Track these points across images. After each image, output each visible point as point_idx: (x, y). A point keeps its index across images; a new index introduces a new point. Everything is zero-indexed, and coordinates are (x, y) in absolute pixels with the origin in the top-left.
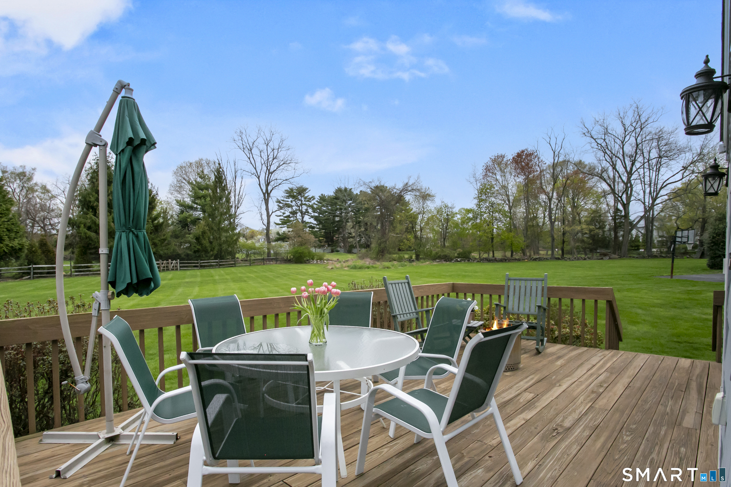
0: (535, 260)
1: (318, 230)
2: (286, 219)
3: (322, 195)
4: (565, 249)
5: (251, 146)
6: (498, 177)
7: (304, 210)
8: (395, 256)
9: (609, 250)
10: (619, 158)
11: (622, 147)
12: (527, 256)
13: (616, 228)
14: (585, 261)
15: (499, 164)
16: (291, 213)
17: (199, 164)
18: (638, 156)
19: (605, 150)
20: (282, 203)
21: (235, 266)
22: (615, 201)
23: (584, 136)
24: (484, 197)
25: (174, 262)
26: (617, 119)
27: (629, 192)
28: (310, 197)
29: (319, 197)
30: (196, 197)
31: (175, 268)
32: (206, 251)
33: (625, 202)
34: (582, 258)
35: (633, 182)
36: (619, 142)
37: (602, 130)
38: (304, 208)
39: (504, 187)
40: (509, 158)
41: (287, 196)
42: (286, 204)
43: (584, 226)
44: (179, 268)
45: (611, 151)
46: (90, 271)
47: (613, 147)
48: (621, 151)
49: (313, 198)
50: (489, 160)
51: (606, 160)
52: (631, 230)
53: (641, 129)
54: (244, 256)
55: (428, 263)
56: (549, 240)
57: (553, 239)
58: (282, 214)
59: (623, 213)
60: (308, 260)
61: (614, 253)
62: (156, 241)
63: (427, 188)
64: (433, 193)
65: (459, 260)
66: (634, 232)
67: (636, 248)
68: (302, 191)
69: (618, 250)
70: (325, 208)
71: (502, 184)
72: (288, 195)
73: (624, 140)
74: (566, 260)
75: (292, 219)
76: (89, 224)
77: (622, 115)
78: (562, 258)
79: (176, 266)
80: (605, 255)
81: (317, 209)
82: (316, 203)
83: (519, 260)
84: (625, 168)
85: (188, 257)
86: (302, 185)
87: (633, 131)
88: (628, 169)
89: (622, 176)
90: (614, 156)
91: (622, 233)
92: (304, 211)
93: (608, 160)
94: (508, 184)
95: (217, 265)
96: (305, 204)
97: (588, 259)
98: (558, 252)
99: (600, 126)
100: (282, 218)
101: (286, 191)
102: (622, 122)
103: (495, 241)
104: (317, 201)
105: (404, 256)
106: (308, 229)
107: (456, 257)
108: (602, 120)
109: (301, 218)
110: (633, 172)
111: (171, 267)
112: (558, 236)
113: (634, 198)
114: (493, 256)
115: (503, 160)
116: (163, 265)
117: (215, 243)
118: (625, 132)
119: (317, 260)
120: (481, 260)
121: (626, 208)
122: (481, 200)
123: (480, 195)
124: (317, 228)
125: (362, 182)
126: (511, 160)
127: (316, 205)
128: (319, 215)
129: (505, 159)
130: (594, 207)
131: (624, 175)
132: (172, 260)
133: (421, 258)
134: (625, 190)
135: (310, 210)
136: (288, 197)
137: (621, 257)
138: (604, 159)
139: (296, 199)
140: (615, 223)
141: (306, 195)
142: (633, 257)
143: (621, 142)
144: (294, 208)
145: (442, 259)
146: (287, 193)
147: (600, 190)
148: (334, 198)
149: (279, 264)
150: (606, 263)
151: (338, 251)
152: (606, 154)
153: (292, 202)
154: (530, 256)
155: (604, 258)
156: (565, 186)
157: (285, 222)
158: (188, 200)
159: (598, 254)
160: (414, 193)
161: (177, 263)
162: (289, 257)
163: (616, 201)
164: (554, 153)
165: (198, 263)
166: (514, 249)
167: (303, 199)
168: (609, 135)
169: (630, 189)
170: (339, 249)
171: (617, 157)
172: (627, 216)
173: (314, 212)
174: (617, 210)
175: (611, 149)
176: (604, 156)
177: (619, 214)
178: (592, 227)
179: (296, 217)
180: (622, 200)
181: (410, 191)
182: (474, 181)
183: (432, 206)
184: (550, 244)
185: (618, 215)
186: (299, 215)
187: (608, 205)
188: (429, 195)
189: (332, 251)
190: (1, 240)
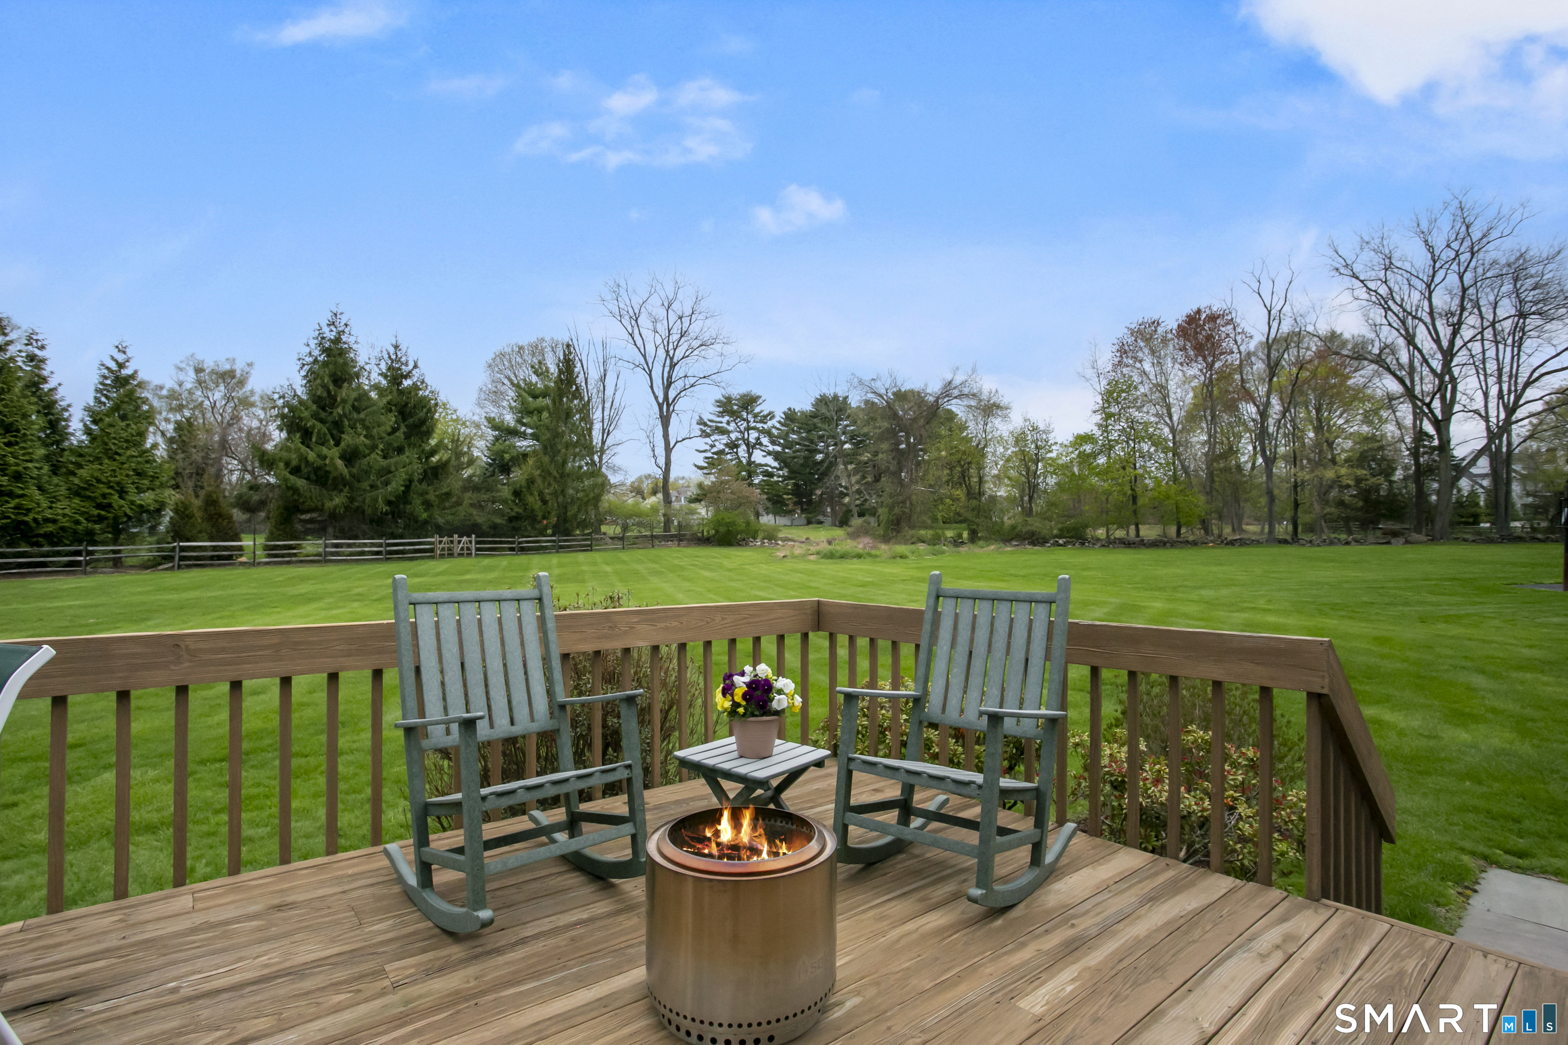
0: (1232, 543)
1: (780, 479)
2: (716, 457)
3: (789, 409)
4: (1299, 521)
5: (637, 311)
6: (1147, 366)
7: (752, 440)
8: (922, 532)
9: (1403, 522)
10: (1420, 320)
11: (1427, 295)
12: (1213, 534)
13: (1421, 473)
14: (1347, 547)
15: (1148, 340)
16: (727, 445)
17: (537, 349)
18: (1466, 314)
19: (1386, 302)
20: (710, 427)
21: (591, 550)
22: (1415, 414)
23: (1338, 274)
24: (1114, 409)
25: (465, 539)
26: (1414, 235)
27: (1448, 396)
28: (765, 413)
29: (784, 413)
30: (524, 412)
31: (465, 552)
32: (533, 518)
33: (1440, 418)
34: (1339, 540)
35: (1456, 371)
36: (1421, 286)
37: (1377, 259)
38: (753, 435)
39: (1162, 388)
40: (1169, 328)
41: (720, 412)
42: (717, 428)
43: (1343, 471)
44: (473, 552)
45: (1401, 306)
46: (295, 555)
47: (1406, 298)
48: (1426, 303)
49: (771, 415)
50: (1126, 331)
51: (1390, 325)
52: (1457, 478)
53: (1473, 254)
54: (618, 530)
55: (992, 547)
56: (1264, 501)
57: (1272, 498)
58: (708, 448)
59: (1436, 443)
60: (744, 540)
61: (1419, 532)
62: (431, 497)
63: (994, 391)
64: (1004, 402)
65: (1061, 542)
66: (1464, 484)
67: (1471, 520)
68: (749, 401)
69: (1427, 525)
70: (795, 436)
71: (1155, 382)
72: (721, 409)
73: (1432, 281)
74: (1304, 545)
75: (729, 457)
76: (294, 463)
77: (1424, 226)
78: (1294, 539)
79: (468, 549)
80: (1395, 534)
81: (779, 437)
82: (778, 425)
83: (1194, 544)
84: (1437, 341)
85: (495, 531)
86: (749, 390)
87: (1454, 259)
88: (1445, 344)
89: (1430, 360)
90: (1410, 317)
91: (1435, 485)
92: (754, 441)
93: (1395, 325)
94: (1167, 381)
95: (553, 547)
96: (754, 428)
97: (1353, 543)
98: (1283, 528)
99: (1372, 253)
100: (709, 455)
101: (717, 401)
102: (1426, 241)
103: (1140, 502)
104: (779, 422)
105: (943, 534)
106: (761, 477)
107: (1056, 536)
108: (1378, 241)
109: (746, 455)
110: (1455, 349)
111: (457, 550)
112: (1282, 493)
113: (1462, 408)
114: (1138, 535)
115: (1156, 331)
116: (442, 546)
117: (552, 504)
118: (1435, 262)
119: (764, 538)
120: (1110, 543)
121: (1443, 429)
122: (1109, 416)
123: (1106, 405)
124: (779, 476)
125: (856, 380)
126: (1174, 332)
127: (778, 429)
128: (783, 449)
129: (1160, 330)
130: (1365, 429)
131: (1436, 357)
132: (461, 536)
133: (980, 539)
134: (1439, 390)
135: (765, 440)
136: (721, 414)
137: (1434, 539)
138: (1384, 321)
139: (737, 417)
140: (1417, 463)
141: (757, 410)
142: (1465, 540)
143: (1424, 286)
144: (733, 436)
145: (1025, 539)
146: (718, 406)
147: (1379, 393)
148: (811, 416)
149: (685, 546)
150: (1397, 551)
151: (820, 523)
152: (1389, 313)
153: (728, 423)
154: (1220, 536)
155: (1393, 541)
156: (1295, 382)
157: (714, 462)
158: (509, 419)
159: (1379, 533)
160: (966, 402)
161: (471, 542)
162: (705, 533)
163: (1418, 415)
164: (1269, 312)
165: (513, 543)
166: (1182, 521)
167: (750, 418)
168: (1396, 270)
169: (1449, 386)
170: (821, 518)
171: (1417, 318)
172: (1445, 446)
173: (773, 443)
174: (1420, 435)
175: (1403, 300)
176: (1386, 317)
177: (1426, 443)
178: (1361, 472)
179: (737, 453)
180: (1431, 411)
181: (956, 397)
182: (1094, 375)
183: (1004, 428)
184: (1266, 510)
185: (1425, 446)
186: (742, 451)
187: (1399, 425)
188: (998, 407)
189: (809, 522)
190: (122, 493)
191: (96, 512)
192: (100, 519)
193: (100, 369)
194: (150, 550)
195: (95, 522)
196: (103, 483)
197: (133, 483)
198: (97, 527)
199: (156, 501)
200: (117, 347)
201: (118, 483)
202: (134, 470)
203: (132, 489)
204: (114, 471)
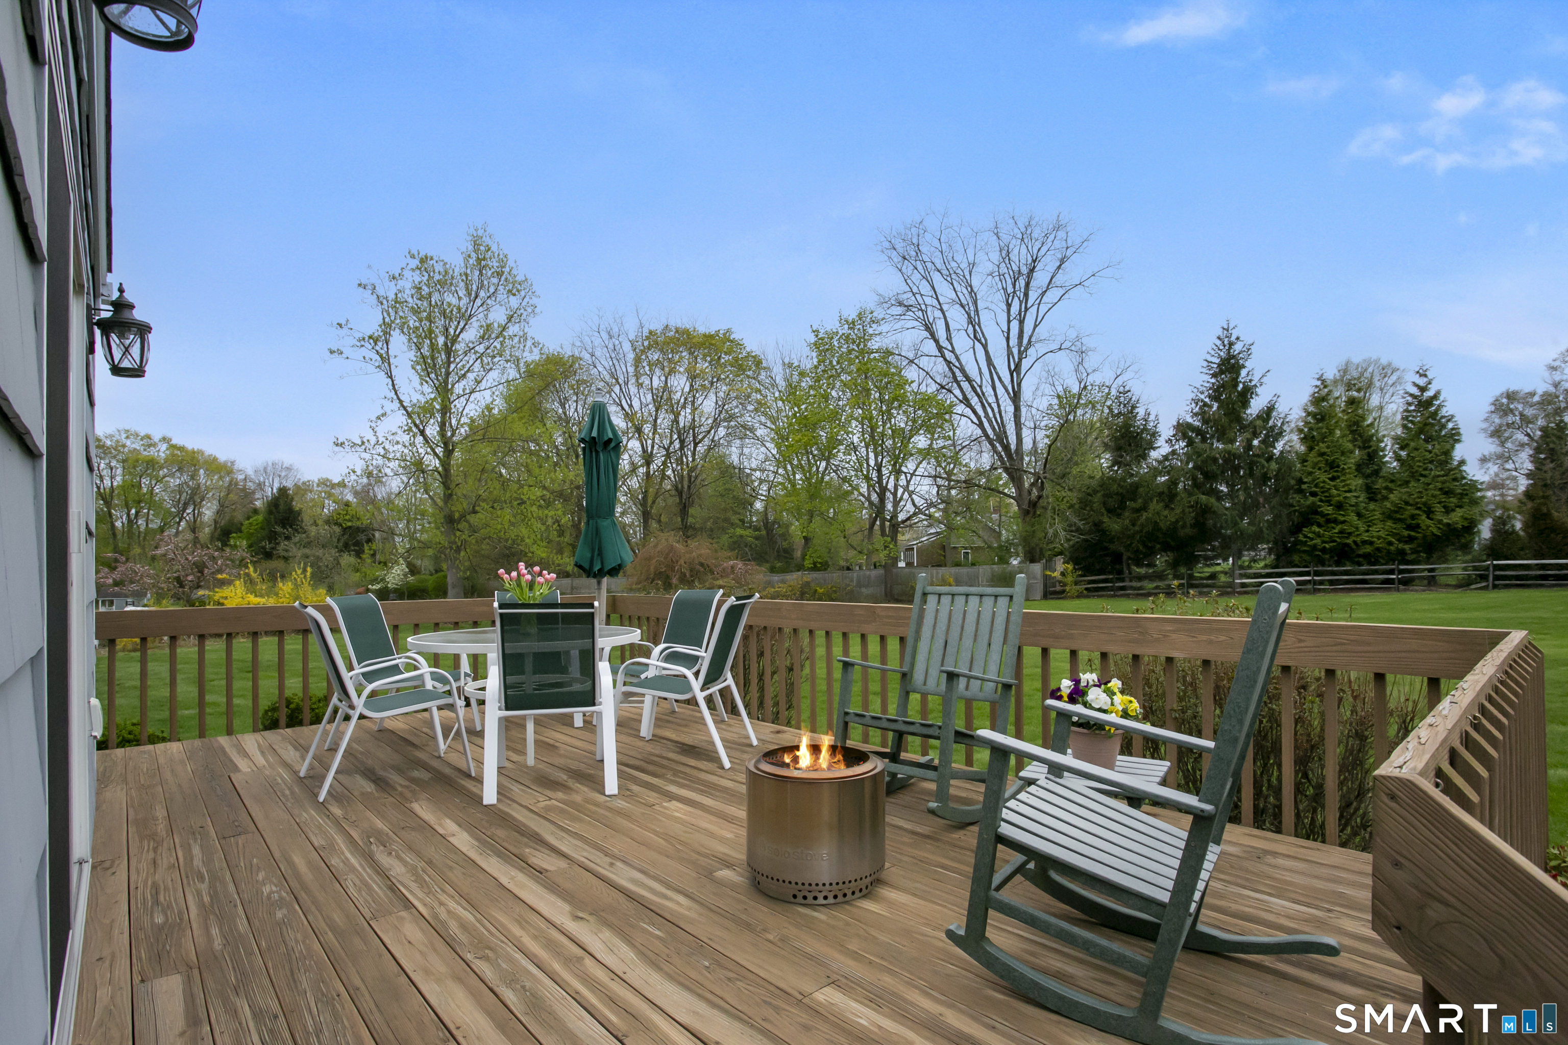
190: (1429, 513)
191: (1406, 533)
192: (1411, 539)
193: (1404, 398)
194: (1465, 569)
195: (1406, 542)
196: (1411, 505)
197: (1440, 503)
198: (1407, 547)
199: (1466, 519)
200: (1418, 372)
201: (1425, 504)
202: (1441, 489)
203: (1438, 508)
204: (1420, 492)
